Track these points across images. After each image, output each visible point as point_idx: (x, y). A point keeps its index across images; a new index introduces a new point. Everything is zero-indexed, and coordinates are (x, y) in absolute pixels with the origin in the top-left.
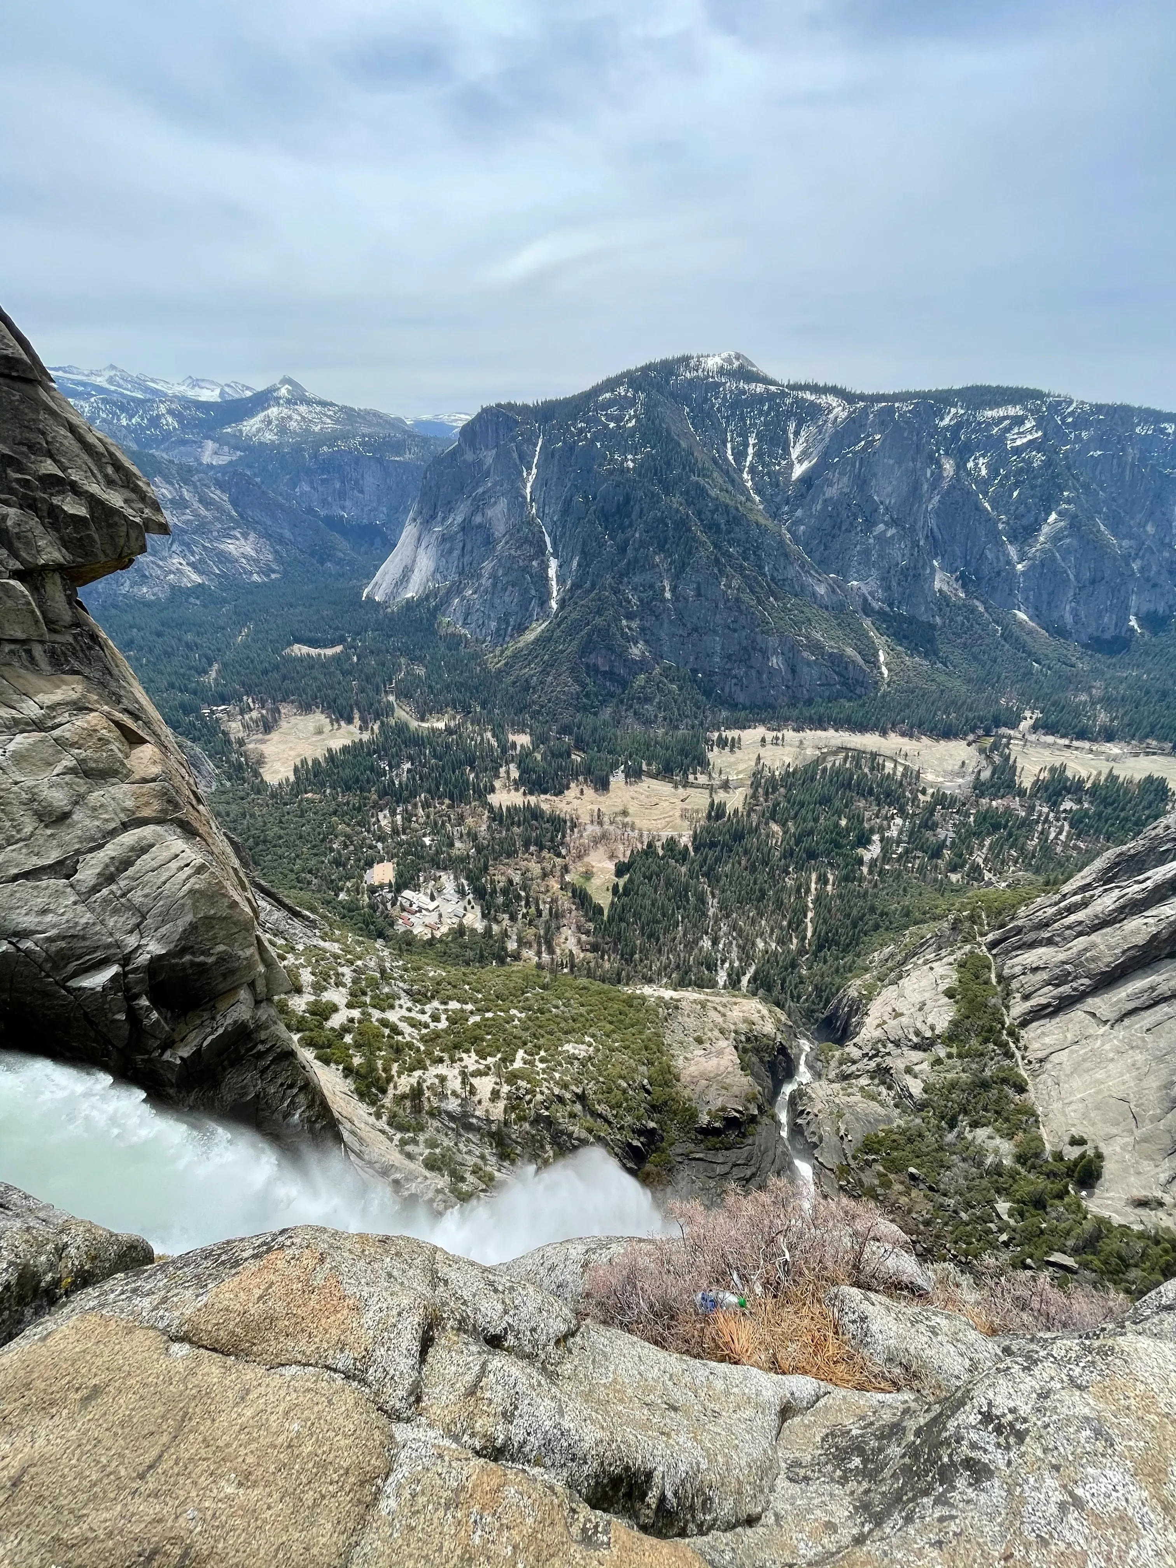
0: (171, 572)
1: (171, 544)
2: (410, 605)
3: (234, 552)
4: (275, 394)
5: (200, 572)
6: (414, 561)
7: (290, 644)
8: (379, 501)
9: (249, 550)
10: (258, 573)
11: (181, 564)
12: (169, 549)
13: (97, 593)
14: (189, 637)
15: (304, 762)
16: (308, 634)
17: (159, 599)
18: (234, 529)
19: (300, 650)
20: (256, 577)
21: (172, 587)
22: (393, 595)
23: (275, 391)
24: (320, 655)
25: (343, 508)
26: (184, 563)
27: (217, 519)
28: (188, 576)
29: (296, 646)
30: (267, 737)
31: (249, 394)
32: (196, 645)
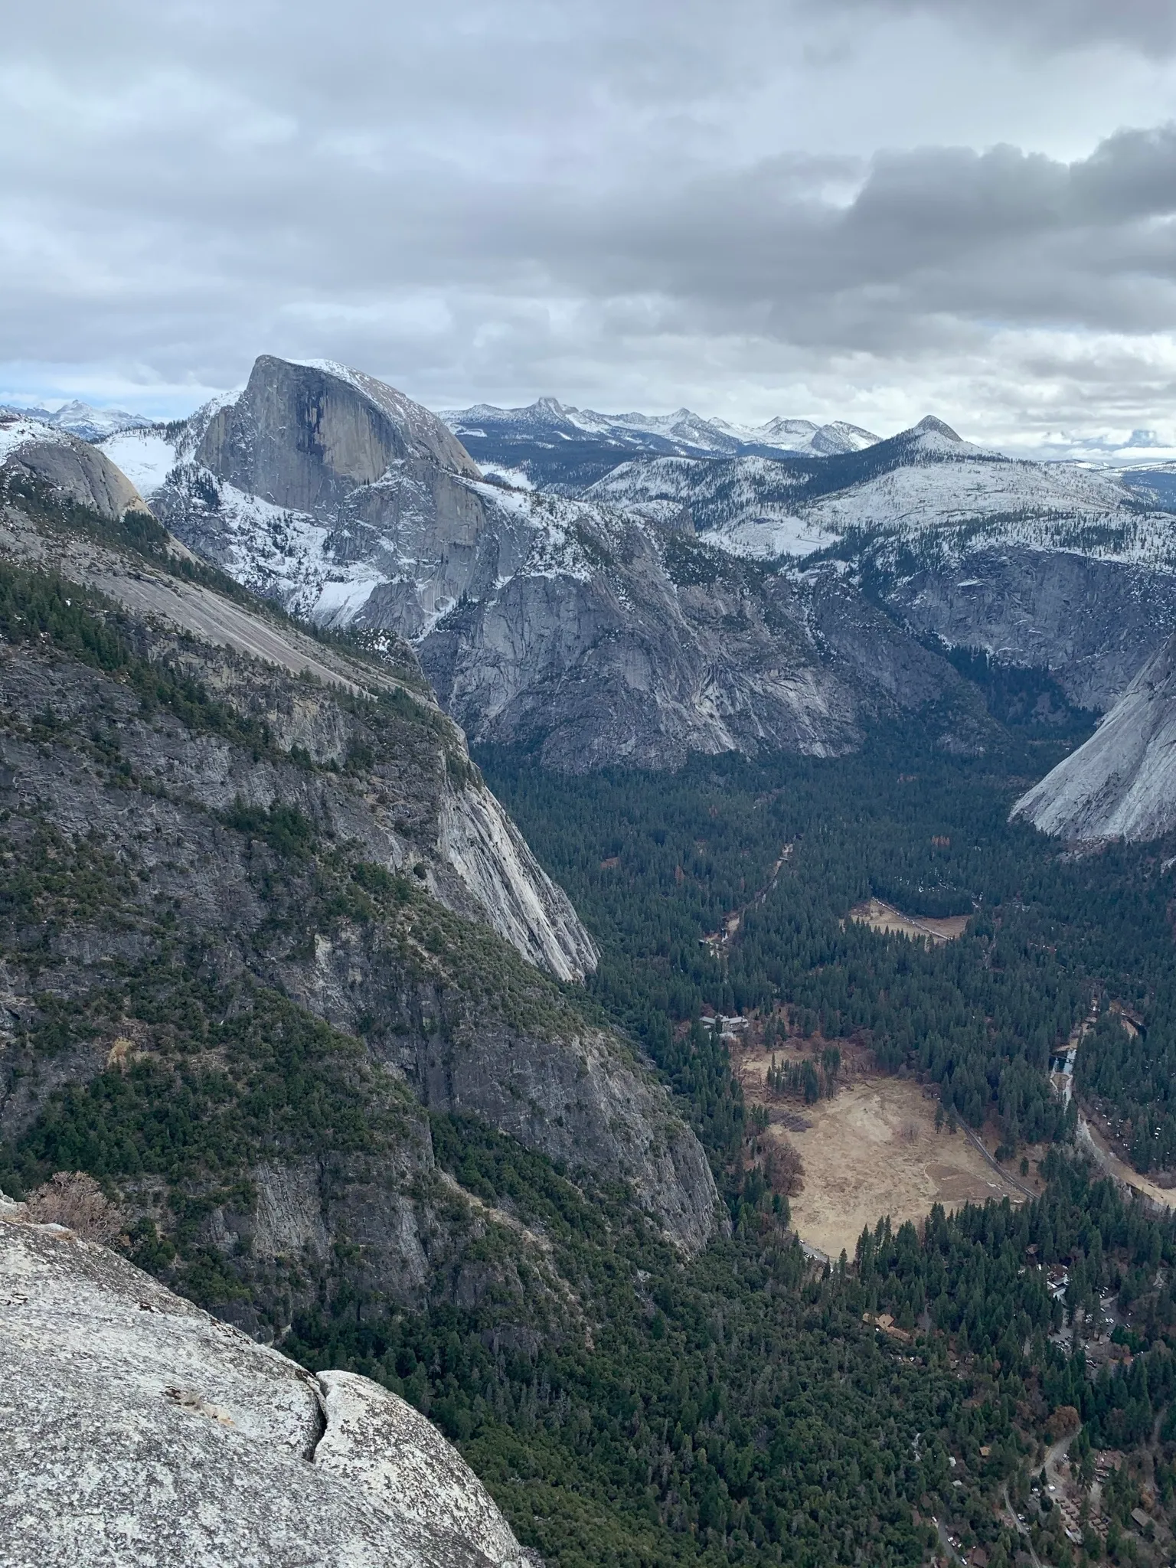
0: (696, 729)
1: (707, 686)
2: (1115, 854)
3: (795, 705)
4: (909, 447)
5: (736, 733)
6: (1136, 768)
7: (862, 899)
8: (1061, 630)
9: (819, 704)
10: (823, 742)
11: (712, 716)
12: (703, 691)
13: (591, 750)
14: (701, 851)
15: (883, 1226)
16: (902, 883)
17: (667, 770)
18: (805, 666)
19: (882, 920)
20: (819, 750)
21: (691, 754)
22: (1074, 825)
23: (909, 441)
24: (920, 940)
25: (989, 636)
26: (717, 714)
27: (782, 649)
28: (718, 737)
29: (874, 906)
30: (809, 1114)
31: (863, 444)
32: (709, 871)
